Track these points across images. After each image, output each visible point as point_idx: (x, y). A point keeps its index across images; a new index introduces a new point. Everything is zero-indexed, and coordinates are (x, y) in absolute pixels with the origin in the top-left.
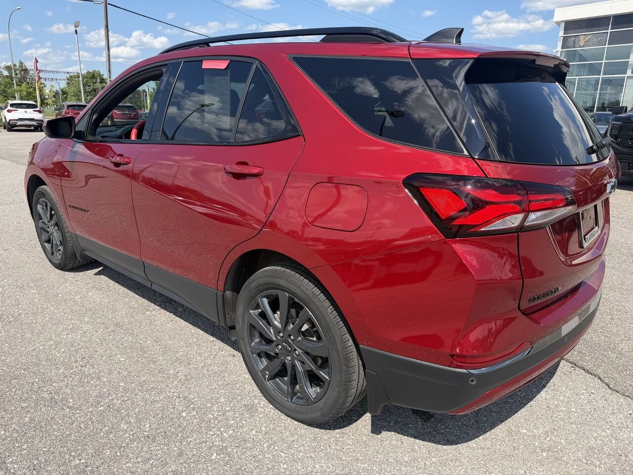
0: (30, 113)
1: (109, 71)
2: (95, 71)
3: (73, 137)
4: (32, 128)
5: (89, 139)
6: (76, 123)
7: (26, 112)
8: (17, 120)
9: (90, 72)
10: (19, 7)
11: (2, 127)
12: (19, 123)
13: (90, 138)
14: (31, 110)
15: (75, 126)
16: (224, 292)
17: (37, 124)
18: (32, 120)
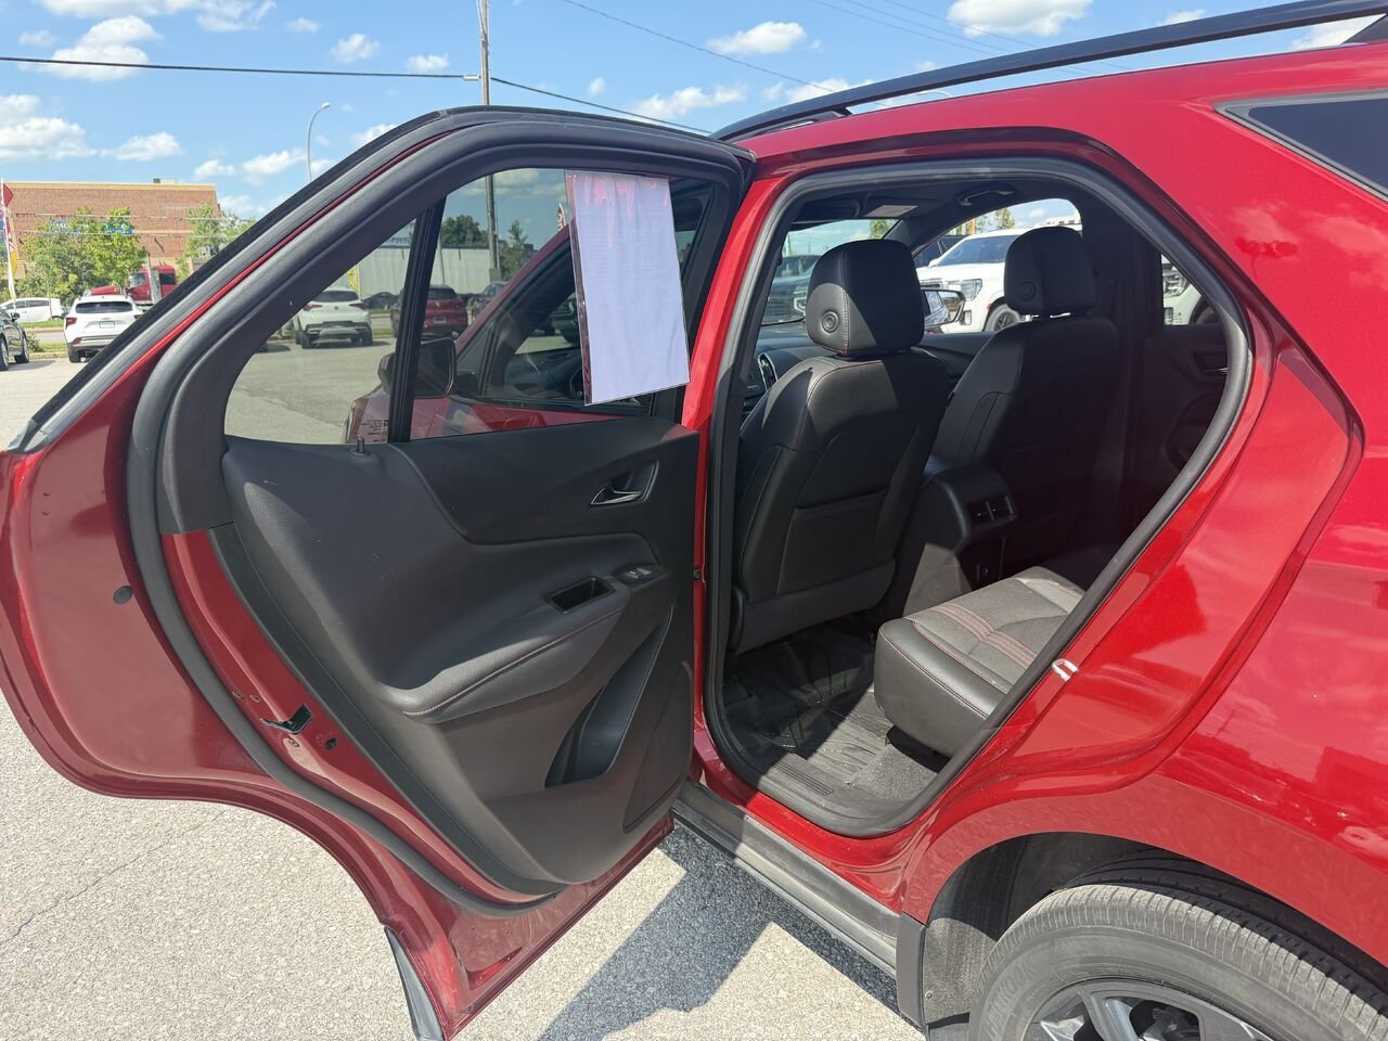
0: (345, 310)
1: (493, 215)
2: (462, 216)
3: (450, 393)
4: (349, 340)
5: (488, 396)
6: (457, 352)
7: (337, 308)
8: (319, 326)
9: (453, 222)
10: (327, 104)
11: (294, 340)
12: (324, 331)
13: (491, 392)
14: (346, 304)
15: (456, 358)
16: (928, 924)
17: (357, 332)
18: (349, 323)
